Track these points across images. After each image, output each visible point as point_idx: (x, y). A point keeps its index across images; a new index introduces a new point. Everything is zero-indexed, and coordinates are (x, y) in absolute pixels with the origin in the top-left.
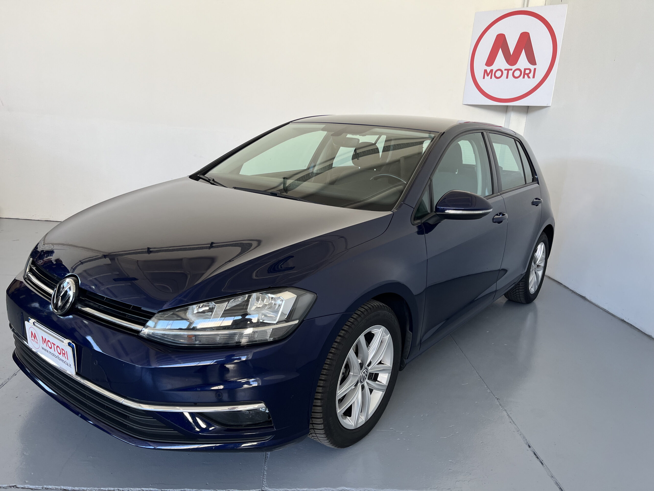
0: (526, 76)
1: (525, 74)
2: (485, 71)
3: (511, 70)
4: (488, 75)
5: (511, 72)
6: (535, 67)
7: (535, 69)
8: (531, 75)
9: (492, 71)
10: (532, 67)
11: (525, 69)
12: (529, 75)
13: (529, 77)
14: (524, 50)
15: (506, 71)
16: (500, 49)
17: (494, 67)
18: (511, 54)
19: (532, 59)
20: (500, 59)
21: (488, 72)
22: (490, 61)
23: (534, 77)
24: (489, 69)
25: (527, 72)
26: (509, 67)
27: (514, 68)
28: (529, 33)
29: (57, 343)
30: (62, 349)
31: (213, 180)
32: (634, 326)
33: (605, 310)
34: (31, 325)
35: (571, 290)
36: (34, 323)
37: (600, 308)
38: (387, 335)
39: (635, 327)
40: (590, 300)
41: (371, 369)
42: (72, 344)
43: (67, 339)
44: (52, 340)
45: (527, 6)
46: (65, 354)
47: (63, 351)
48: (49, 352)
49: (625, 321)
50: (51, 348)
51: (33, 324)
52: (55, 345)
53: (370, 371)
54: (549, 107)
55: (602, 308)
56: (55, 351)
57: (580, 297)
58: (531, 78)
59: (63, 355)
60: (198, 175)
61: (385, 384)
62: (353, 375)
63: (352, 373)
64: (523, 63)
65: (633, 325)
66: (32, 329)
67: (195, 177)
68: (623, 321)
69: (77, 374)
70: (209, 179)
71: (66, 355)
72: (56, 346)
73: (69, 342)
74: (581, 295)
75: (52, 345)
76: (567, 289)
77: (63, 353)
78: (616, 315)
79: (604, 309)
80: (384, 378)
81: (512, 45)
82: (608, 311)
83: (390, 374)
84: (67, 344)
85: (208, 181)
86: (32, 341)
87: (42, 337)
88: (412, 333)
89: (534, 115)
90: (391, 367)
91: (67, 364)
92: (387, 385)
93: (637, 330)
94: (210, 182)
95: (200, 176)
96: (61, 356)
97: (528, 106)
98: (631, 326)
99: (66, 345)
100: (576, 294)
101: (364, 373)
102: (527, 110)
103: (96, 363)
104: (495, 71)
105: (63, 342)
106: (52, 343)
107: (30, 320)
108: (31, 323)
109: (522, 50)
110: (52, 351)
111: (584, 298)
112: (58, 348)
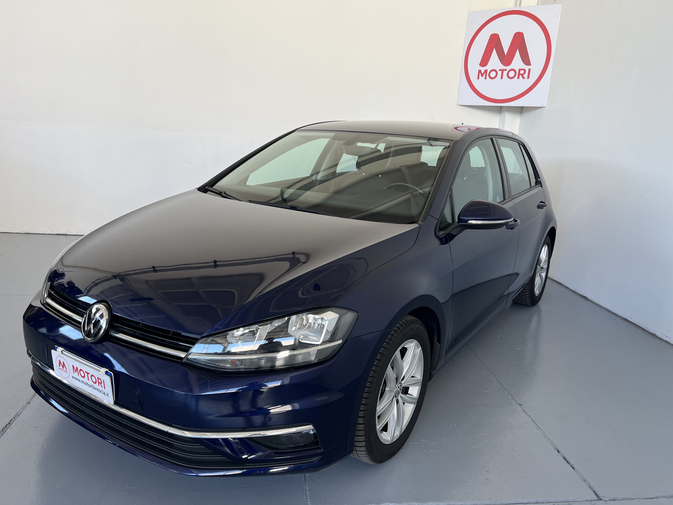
0: (520, 76)
1: (520, 74)
2: (480, 71)
3: (506, 70)
4: (482, 76)
5: (505, 73)
6: (529, 67)
7: (529, 70)
8: (526, 76)
9: (486, 71)
10: (527, 68)
11: (519, 69)
12: (524, 75)
13: (524, 78)
14: (518, 50)
15: (501, 71)
16: (494, 49)
17: (489, 67)
18: (506, 54)
19: (526, 60)
20: (494, 59)
21: (483, 73)
22: (485, 61)
23: (528, 78)
24: (483, 69)
25: (522, 72)
26: (504, 67)
27: (508, 68)
28: (523, 33)
29: (91, 371)
30: (98, 378)
31: (225, 193)
32: (637, 325)
33: (607, 310)
34: (60, 353)
35: (571, 290)
36: (62, 351)
37: (602, 308)
38: (418, 348)
39: (639, 326)
40: (592, 300)
41: (404, 383)
42: (109, 373)
43: (103, 367)
44: (85, 369)
45: (520, 6)
46: (101, 383)
47: (99, 380)
48: (81, 381)
49: (628, 320)
50: (84, 377)
51: (61, 353)
52: (89, 374)
53: (403, 385)
54: (543, 108)
55: (604, 307)
56: (88, 380)
57: (581, 297)
58: (525, 78)
59: (100, 384)
60: (207, 188)
61: (416, 396)
62: (389, 390)
63: (388, 388)
64: (517, 62)
65: (636, 323)
66: (59, 358)
67: (204, 189)
68: (626, 320)
69: (116, 403)
70: (220, 192)
71: (103, 384)
72: (91, 375)
73: (106, 371)
74: (582, 295)
75: (86, 374)
76: (567, 289)
77: (99, 382)
78: (619, 315)
79: (606, 308)
80: (414, 391)
81: (506, 46)
82: (610, 310)
83: (421, 386)
84: (105, 373)
85: (220, 194)
86: (60, 370)
87: (73, 366)
88: (439, 345)
89: (528, 116)
90: (421, 380)
91: (104, 393)
92: (418, 397)
93: (640, 329)
94: (222, 195)
95: (208, 188)
96: (96, 385)
97: (522, 107)
98: (634, 324)
99: (103, 374)
100: (577, 294)
101: (399, 387)
102: (521, 110)
103: (137, 392)
104: (489, 72)
105: (100, 371)
106: (86, 372)
107: (57, 349)
108: (59, 352)
109: (516, 51)
110: (85, 380)
111: (585, 298)
112: (93, 377)
